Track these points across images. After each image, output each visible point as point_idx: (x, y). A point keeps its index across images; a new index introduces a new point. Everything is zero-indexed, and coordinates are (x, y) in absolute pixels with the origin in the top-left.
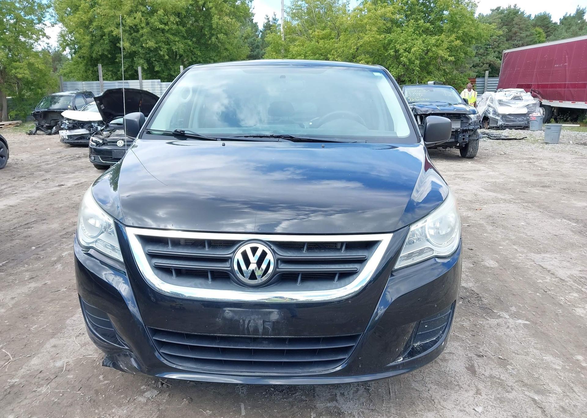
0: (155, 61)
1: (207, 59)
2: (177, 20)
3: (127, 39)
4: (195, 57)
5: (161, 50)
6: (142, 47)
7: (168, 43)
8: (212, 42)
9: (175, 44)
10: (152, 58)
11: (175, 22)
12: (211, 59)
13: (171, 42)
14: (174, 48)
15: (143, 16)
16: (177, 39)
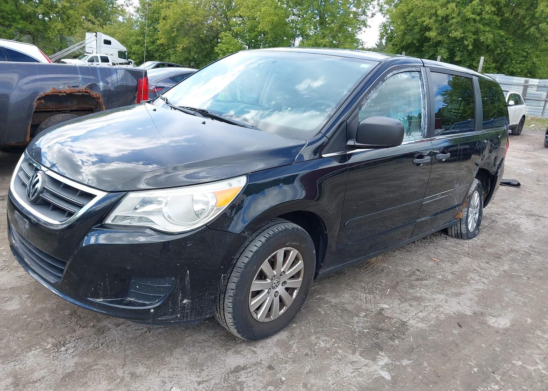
0: (458, 50)
1: (520, 51)
2: (493, 9)
3: (436, 29)
4: (505, 49)
5: (467, 40)
6: (449, 36)
7: (475, 33)
8: (530, 33)
9: (484, 34)
10: (456, 47)
11: (489, 12)
12: (525, 51)
13: (481, 32)
14: (481, 38)
15: (457, 6)
16: (488, 29)
